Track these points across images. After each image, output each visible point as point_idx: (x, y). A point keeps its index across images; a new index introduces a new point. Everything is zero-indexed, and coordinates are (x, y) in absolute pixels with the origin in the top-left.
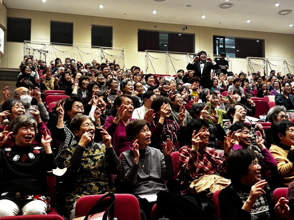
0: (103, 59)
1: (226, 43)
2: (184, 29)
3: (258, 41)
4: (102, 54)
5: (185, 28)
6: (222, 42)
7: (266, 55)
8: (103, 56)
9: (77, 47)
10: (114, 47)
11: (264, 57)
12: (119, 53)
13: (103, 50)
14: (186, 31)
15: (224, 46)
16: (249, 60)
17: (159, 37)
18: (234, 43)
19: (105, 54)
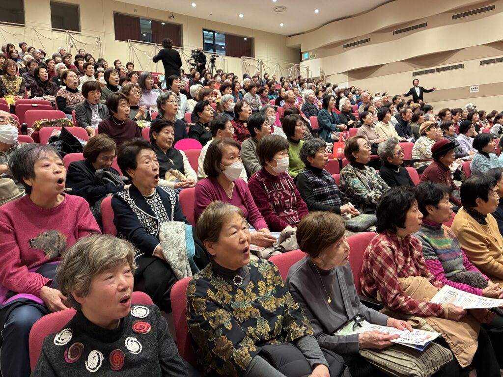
0: (72, 47)
1: (216, 38)
2: (170, 17)
3: (245, 39)
4: (71, 41)
5: (171, 15)
6: (212, 38)
7: (256, 55)
8: (72, 44)
9: (35, 29)
10: (83, 32)
11: (254, 57)
12: (94, 42)
13: (71, 35)
14: (173, 21)
15: (214, 42)
16: (244, 60)
17: (140, 24)
18: (224, 40)
19: (74, 41)
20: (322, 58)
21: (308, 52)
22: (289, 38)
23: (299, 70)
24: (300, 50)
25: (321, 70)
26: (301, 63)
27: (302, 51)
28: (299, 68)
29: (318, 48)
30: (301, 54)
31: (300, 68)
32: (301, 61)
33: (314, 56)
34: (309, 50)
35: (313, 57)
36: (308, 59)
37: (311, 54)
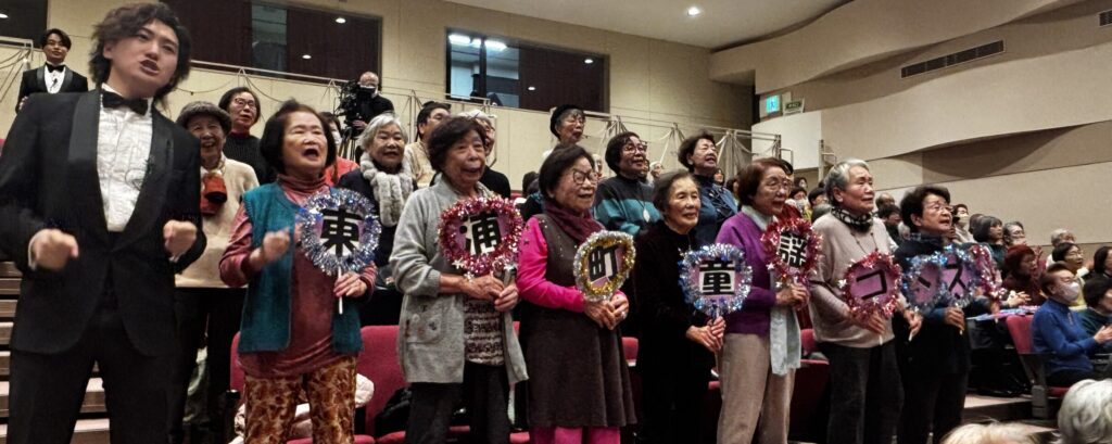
7: (612, 104)
20: (826, 111)
21: (779, 92)
22: (717, 54)
23: (749, 147)
24: (754, 88)
25: (822, 146)
26: (756, 128)
27: (757, 93)
28: (747, 143)
29: (811, 81)
30: (756, 101)
31: (754, 142)
32: (756, 119)
33: (800, 104)
34: (780, 87)
35: (792, 107)
36: (779, 114)
37: (788, 98)
